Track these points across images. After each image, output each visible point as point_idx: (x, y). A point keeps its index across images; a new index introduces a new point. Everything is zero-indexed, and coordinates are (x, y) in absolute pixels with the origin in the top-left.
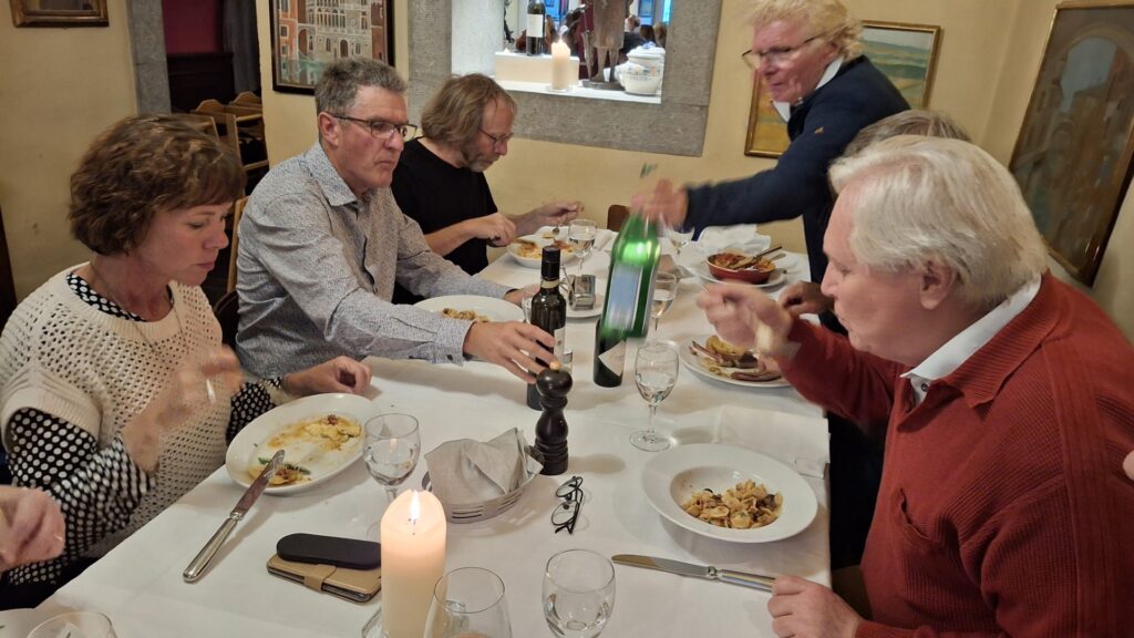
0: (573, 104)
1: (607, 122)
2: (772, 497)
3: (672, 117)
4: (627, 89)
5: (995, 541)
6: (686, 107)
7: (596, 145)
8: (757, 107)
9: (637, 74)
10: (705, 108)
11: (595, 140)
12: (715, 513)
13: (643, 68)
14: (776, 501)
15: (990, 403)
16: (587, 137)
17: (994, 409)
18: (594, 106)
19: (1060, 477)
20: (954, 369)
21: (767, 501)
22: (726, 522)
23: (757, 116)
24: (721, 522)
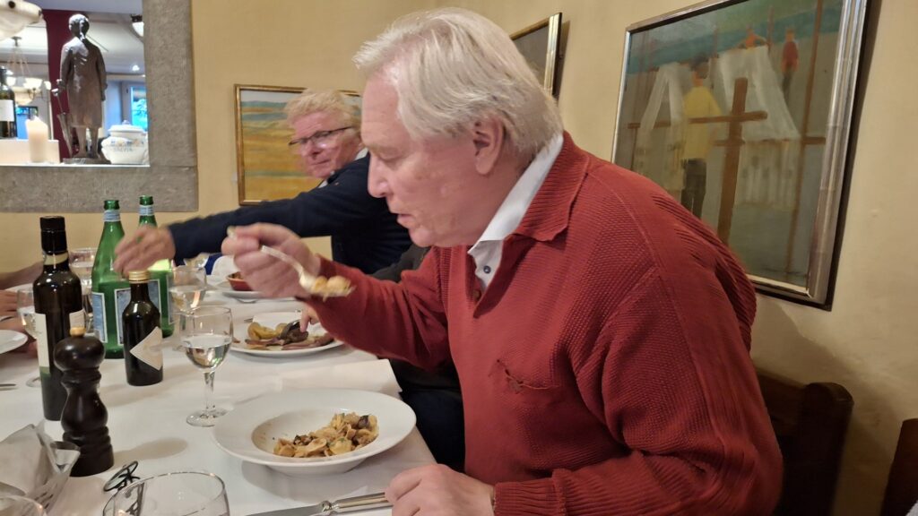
0: (56, 174)
1: (95, 189)
2: (366, 418)
3: (162, 179)
4: (112, 161)
5: (610, 354)
6: (175, 168)
7: (88, 211)
8: (243, 164)
9: (121, 145)
10: (194, 168)
11: (85, 206)
12: (312, 447)
13: (126, 140)
14: (371, 422)
15: (566, 230)
16: (76, 204)
17: (571, 235)
18: (79, 174)
19: (652, 270)
20: (520, 220)
21: (361, 424)
22: (326, 453)
23: (244, 172)
24: (321, 453)
